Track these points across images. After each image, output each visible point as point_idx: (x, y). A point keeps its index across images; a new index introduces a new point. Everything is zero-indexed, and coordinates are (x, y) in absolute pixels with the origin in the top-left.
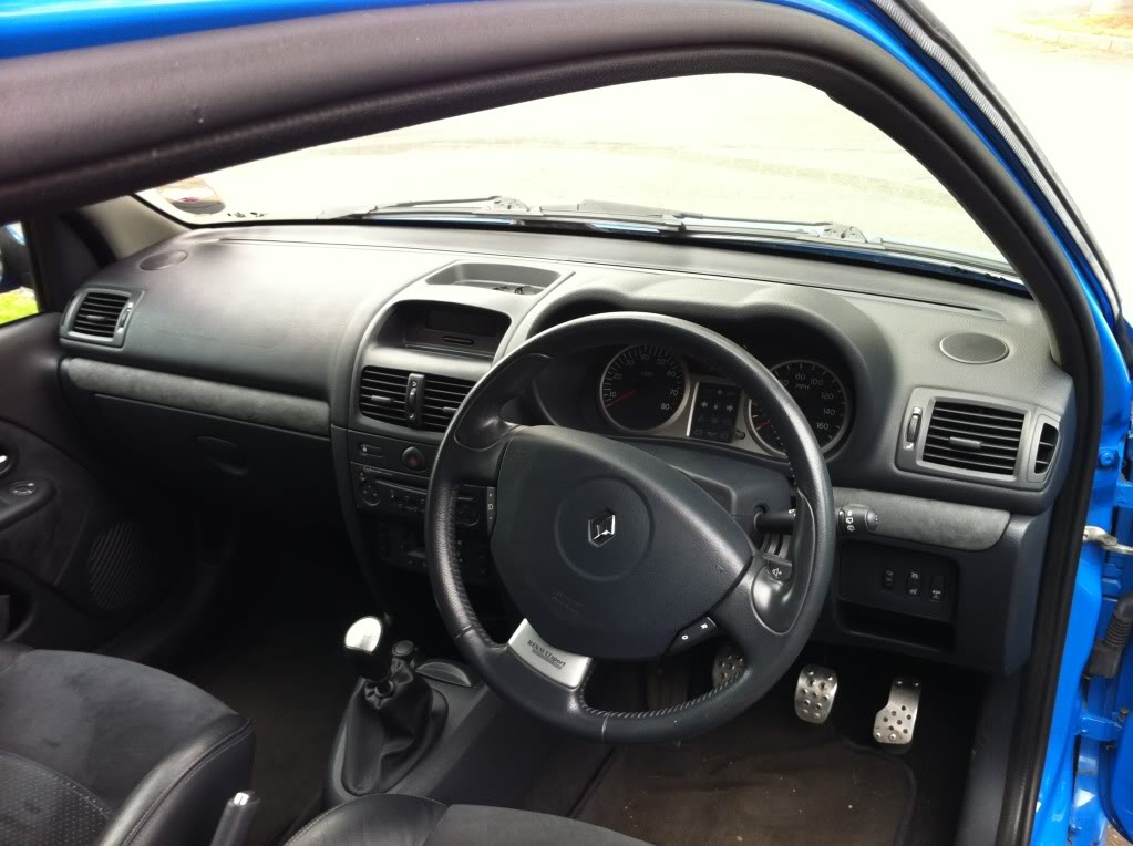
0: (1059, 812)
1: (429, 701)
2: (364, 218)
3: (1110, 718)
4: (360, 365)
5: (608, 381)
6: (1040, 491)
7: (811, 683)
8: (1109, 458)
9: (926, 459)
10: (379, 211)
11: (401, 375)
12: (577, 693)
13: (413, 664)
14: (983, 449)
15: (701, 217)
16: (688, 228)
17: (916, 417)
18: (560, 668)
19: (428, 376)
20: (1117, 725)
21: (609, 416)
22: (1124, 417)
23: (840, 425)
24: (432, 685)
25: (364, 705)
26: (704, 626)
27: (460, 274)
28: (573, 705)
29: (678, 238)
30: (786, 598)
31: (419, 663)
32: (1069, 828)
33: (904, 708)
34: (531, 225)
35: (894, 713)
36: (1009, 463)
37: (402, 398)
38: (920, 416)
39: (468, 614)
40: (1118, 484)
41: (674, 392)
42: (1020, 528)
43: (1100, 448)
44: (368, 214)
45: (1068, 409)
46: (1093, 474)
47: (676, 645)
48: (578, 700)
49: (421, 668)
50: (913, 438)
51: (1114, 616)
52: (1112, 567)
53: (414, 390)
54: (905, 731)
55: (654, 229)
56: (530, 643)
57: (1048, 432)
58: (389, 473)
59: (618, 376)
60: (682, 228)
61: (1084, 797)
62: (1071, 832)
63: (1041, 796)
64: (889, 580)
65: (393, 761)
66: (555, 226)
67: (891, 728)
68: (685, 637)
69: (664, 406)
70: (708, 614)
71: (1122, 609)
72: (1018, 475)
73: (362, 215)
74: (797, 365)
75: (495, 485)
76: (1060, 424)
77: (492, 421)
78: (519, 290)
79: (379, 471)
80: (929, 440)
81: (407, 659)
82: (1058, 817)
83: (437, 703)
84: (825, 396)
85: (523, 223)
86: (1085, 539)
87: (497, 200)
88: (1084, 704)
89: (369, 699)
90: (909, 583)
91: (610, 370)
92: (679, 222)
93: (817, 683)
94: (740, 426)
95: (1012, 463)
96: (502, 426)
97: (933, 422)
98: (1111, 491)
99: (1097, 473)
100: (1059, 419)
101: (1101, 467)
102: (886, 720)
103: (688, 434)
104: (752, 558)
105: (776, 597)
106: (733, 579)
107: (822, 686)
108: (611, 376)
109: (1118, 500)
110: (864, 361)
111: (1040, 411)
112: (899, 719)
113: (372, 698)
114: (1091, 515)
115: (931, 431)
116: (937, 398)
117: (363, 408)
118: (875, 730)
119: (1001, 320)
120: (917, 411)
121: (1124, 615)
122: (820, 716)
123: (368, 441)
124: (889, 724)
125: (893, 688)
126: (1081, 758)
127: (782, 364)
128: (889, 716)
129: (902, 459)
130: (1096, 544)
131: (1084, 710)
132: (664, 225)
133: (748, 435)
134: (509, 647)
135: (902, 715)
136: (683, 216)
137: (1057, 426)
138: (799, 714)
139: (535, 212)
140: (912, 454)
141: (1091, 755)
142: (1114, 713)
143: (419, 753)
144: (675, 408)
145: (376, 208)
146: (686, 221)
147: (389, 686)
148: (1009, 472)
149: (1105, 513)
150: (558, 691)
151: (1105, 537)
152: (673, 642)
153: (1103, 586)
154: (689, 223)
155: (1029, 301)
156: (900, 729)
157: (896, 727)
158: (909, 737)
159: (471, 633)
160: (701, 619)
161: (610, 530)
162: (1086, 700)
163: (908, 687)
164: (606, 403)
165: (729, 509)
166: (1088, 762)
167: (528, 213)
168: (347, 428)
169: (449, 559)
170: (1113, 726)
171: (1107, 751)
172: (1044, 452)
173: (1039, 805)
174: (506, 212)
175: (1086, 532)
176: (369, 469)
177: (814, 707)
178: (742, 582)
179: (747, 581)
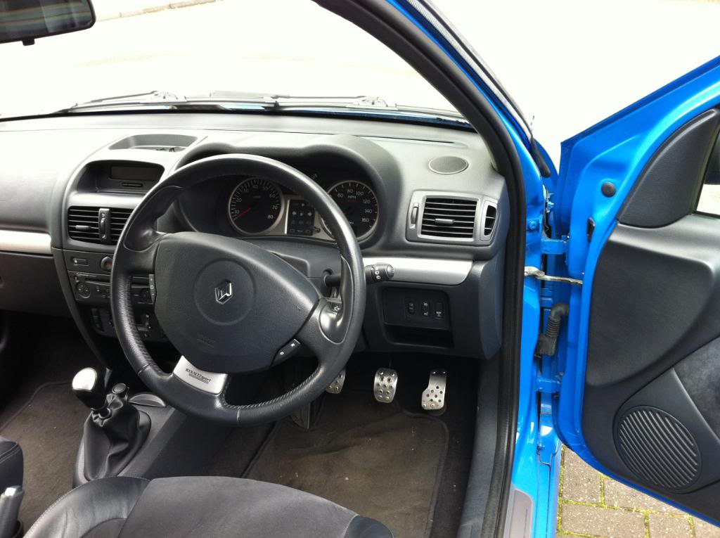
0: (531, 438)
1: (137, 419)
2: (69, 112)
3: (555, 380)
4: (66, 205)
5: (233, 204)
6: (488, 245)
7: (382, 379)
8: (534, 225)
9: (423, 233)
10: (79, 106)
11: (94, 210)
12: (221, 397)
13: (126, 397)
14: (455, 224)
15: (289, 97)
16: (280, 104)
17: (416, 209)
18: (207, 383)
19: (112, 209)
20: (558, 382)
21: (236, 227)
22: (540, 200)
23: (375, 218)
24: (138, 408)
25: (93, 425)
26: (293, 345)
27: (132, 142)
28: (218, 404)
29: (274, 111)
30: (339, 323)
31: (130, 396)
32: (538, 447)
33: (437, 388)
34: (180, 109)
35: (432, 391)
36: (469, 232)
37: (96, 225)
38: (418, 208)
39: (145, 357)
40: (542, 240)
41: (275, 207)
42: (480, 268)
43: (527, 220)
44: (72, 109)
45: (503, 195)
46: (525, 234)
47: (277, 359)
48: (221, 401)
49: (132, 399)
50: (415, 221)
51: (549, 319)
52: (547, 290)
53: (103, 219)
54: (440, 401)
55: (259, 107)
56: (187, 370)
57: (491, 211)
58: (93, 275)
59: (239, 200)
60: (276, 104)
61: (546, 430)
62: (539, 449)
63: (519, 429)
64: (411, 308)
65: (116, 458)
66: (196, 108)
67: (432, 400)
68: (282, 353)
69: (270, 217)
70: (294, 337)
71: (553, 314)
72: (475, 238)
73: (67, 110)
74: (348, 184)
75: (153, 273)
76: (498, 205)
77: (148, 232)
78: (172, 150)
79: (86, 275)
80: (424, 222)
81: (121, 395)
82: (530, 441)
83: (143, 420)
84: (366, 202)
85: (176, 108)
86: (525, 274)
87: (156, 93)
88: (540, 373)
89: (95, 421)
90: (423, 309)
91: (234, 196)
92: (274, 101)
93: (386, 379)
94: (317, 224)
95: (471, 231)
96: (155, 235)
97: (425, 211)
98: (537, 246)
99: (528, 234)
100: (497, 202)
101: (530, 230)
102: (428, 396)
103: (286, 232)
104: (319, 300)
105: (333, 322)
106: (307, 314)
107: (389, 380)
108: (234, 201)
109: (544, 250)
110: (381, 178)
111: (486, 198)
112: (435, 395)
113: (97, 420)
114: (527, 260)
115: (424, 216)
116: (427, 196)
117: (71, 235)
118: (423, 402)
119: (466, 147)
120: (416, 205)
121: (554, 318)
122: (389, 398)
123: (78, 256)
124: (430, 398)
125: (431, 376)
126: (542, 405)
127: (338, 184)
128: (430, 393)
129: (410, 235)
130: (533, 277)
131: (539, 376)
132: (264, 103)
133: (322, 229)
134: (174, 375)
135: (437, 392)
136: (277, 97)
137: (495, 206)
138: (378, 400)
139: (181, 99)
140: (415, 231)
141: (546, 402)
142: (557, 376)
143: (133, 451)
144: (276, 216)
145: (77, 105)
146: (279, 100)
147: (107, 411)
148: (471, 236)
149: (537, 258)
150: (209, 397)
151: (538, 272)
152: (274, 358)
153: (541, 302)
154: (282, 102)
155: (475, 134)
156: (436, 400)
157: (435, 399)
158: (442, 404)
159: (149, 368)
160: (290, 341)
161: (229, 293)
162: (541, 371)
163: (439, 374)
164: (233, 218)
165: (306, 274)
166: (546, 407)
167: (177, 101)
168: (63, 249)
169: (130, 324)
170: (556, 384)
171: (555, 399)
172: (489, 223)
173: (518, 434)
174: (162, 100)
175: (525, 270)
176: (79, 274)
177: (386, 393)
178: (313, 316)
179: (316, 314)
